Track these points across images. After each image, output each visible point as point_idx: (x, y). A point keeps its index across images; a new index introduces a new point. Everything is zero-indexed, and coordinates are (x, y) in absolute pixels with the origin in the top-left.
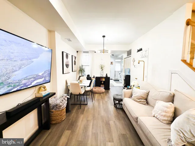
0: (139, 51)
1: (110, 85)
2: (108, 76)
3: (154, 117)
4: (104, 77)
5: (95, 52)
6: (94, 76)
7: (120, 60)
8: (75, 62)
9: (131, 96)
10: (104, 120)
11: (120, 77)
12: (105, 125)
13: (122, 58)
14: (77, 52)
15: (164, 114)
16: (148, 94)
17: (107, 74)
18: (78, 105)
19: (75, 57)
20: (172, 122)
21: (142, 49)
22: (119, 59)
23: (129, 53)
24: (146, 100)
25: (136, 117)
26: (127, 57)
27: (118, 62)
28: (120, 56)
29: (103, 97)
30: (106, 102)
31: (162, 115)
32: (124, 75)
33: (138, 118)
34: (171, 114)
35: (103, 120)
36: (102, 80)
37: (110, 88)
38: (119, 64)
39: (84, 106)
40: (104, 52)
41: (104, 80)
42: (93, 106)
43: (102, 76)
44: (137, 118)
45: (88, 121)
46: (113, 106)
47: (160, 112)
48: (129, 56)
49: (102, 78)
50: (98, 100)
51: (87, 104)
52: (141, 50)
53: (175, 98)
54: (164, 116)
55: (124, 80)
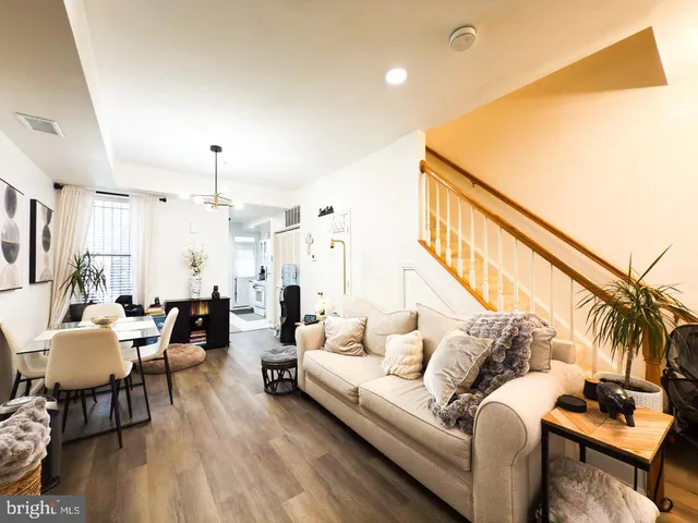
0: (323, 213)
1: (231, 331)
2: (223, 294)
3: (389, 374)
4: (204, 301)
5: (164, 200)
6: (157, 300)
7: (252, 240)
8: (47, 233)
9: (322, 343)
10: (249, 447)
11: (259, 299)
12: (260, 458)
13: (258, 233)
14: (58, 187)
15: (408, 358)
16: (365, 326)
17: (216, 288)
18: (96, 440)
19: (49, 212)
20: (423, 371)
21: (331, 208)
22: (249, 233)
23: (293, 217)
24: (361, 345)
25: (352, 388)
26: (284, 228)
27: (245, 245)
28: (252, 226)
29: (211, 375)
30: (231, 388)
31: (405, 364)
32: (280, 285)
33: (357, 389)
34: (419, 356)
35: (245, 448)
36: (197, 310)
37: (232, 338)
38: (250, 253)
39: (136, 431)
40: (215, 205)
41: (203, 311)
42: (182, 417)
43: (195, 297)
44: (356, 391)
45: (180, 477)
46: (263, 396)
47: (400, 357)
48: (294, 226)
49: (196, 303)
50: (197, 392)
51: (150, 419)
52: (330, 210)
53: (419, 321)
54: (410, 364)
55: (281, 303)
